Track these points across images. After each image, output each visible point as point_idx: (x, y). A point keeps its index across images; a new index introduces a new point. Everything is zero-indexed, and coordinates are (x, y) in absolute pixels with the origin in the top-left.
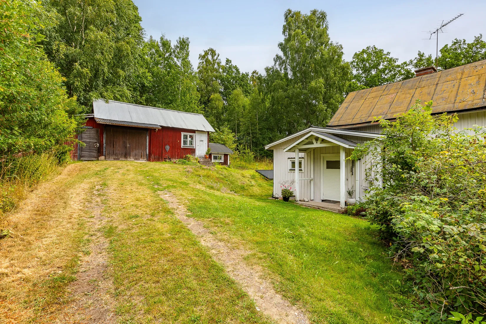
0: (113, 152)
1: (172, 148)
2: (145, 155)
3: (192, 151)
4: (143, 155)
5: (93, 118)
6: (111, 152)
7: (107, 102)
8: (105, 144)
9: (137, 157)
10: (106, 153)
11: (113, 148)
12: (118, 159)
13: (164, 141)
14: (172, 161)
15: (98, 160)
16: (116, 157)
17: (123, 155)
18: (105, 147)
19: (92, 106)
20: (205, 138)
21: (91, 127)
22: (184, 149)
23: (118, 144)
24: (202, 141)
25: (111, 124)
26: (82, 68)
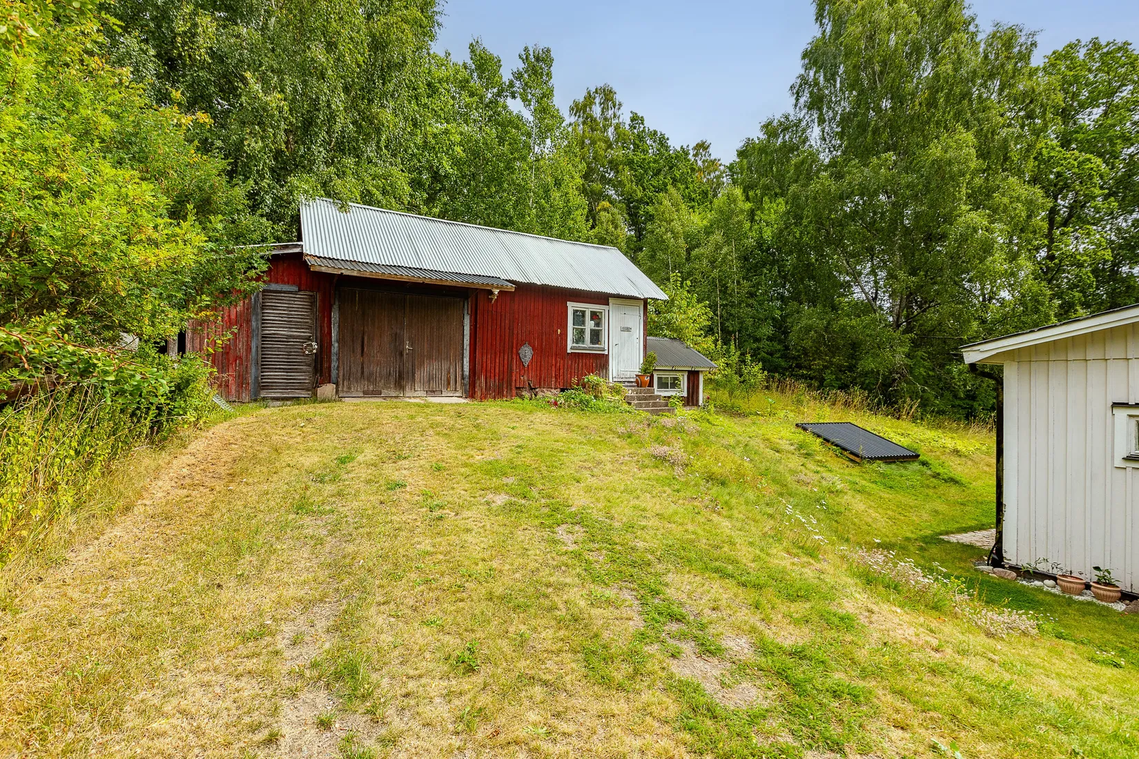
0: (363, 368)
1: (539, 352)
2: (459, 379)
3: (600, 362)
4: (452, 377)
5: (301, 254)
6: (356, 369)
7: (343, 208)
8: (336, 345)
9: (433, 385)
10: (341, 374)
11: (362, 355)
12: (376, 393)
13: (515, 332)
14: (540, 395)
15: (314, 398)
16: (371, 388)
17: (392, 380)
18: (338, 354)
19: (296, 219)
20: (635, 320)
21: (295, 288)
22: (576, 356)
23: (376, 343)
24: (628, 329)
25: (355, 274)
26: (265, 93)
